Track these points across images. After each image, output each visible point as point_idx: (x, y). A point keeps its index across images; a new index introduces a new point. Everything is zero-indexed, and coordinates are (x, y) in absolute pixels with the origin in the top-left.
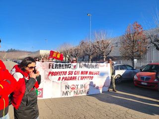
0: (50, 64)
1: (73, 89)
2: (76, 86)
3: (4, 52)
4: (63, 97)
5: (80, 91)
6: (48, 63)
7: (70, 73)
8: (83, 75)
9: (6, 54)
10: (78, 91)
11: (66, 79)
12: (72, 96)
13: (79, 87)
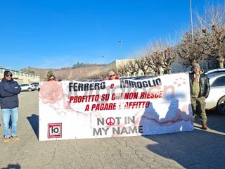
0: (70, 84)
1: (110, 124)
2: (116, 120)
3: (68, 68)
4: (94, 137)
5: (124, 128)
6: (68, 82)
7: (106, 97)
8: (129, 101)
9: (72, 71)
10: (121, 129)
11: (98, 108)
12: (110, 136)
13: (122, 121)
